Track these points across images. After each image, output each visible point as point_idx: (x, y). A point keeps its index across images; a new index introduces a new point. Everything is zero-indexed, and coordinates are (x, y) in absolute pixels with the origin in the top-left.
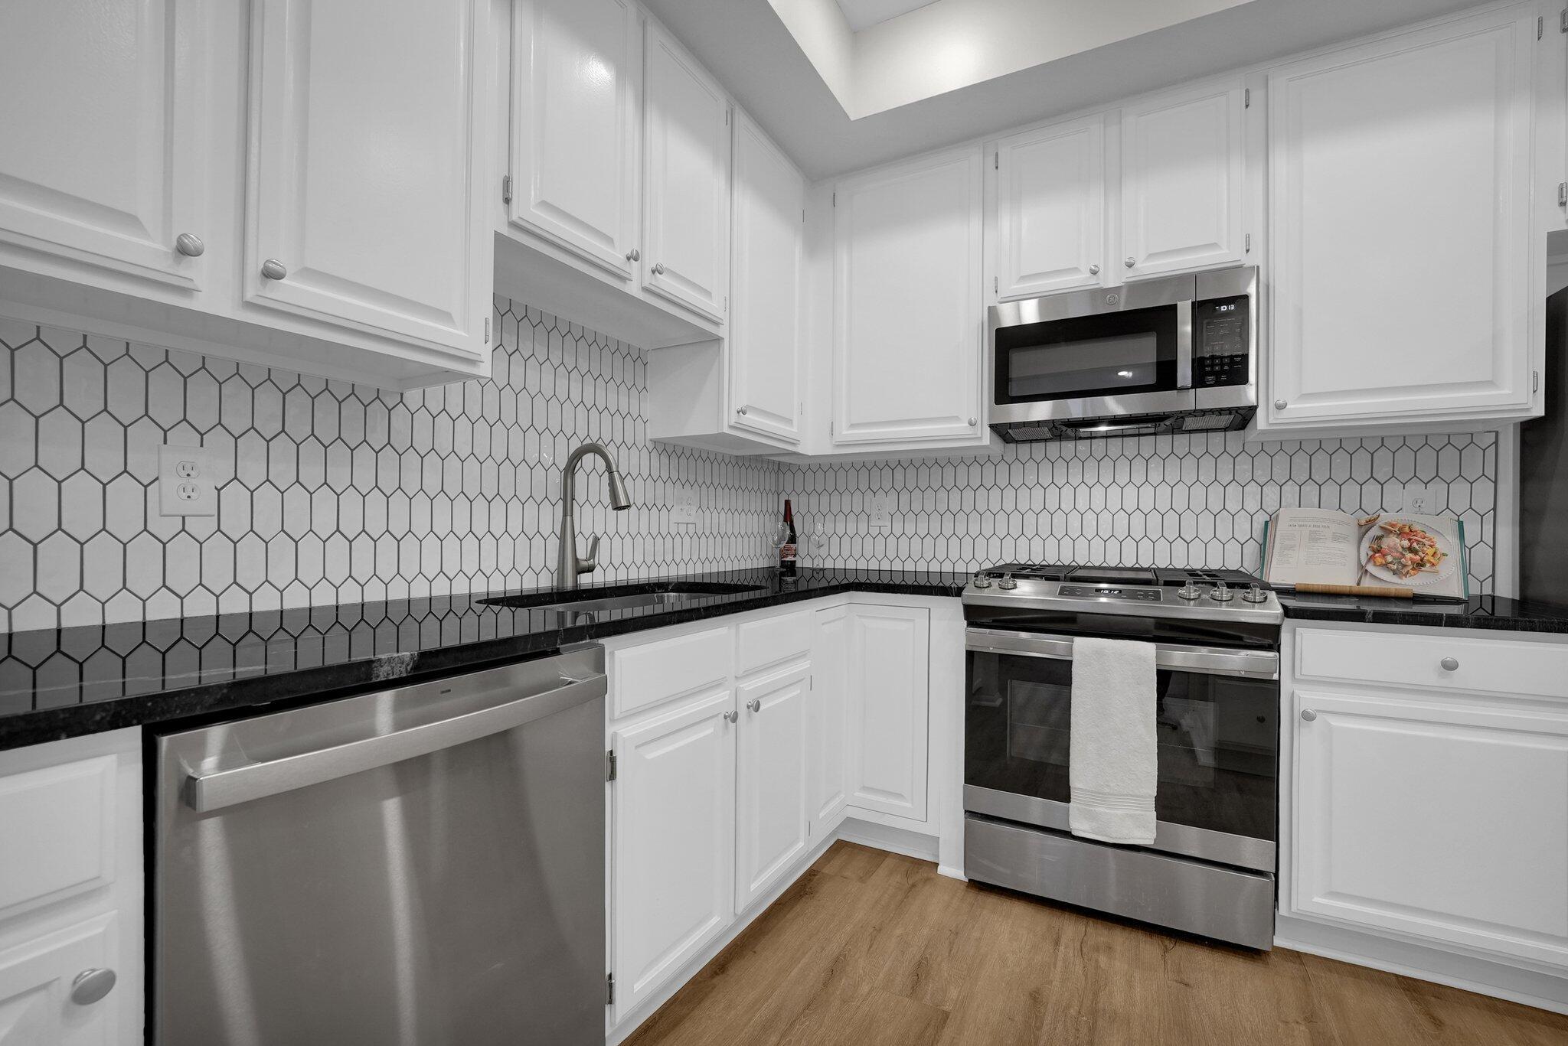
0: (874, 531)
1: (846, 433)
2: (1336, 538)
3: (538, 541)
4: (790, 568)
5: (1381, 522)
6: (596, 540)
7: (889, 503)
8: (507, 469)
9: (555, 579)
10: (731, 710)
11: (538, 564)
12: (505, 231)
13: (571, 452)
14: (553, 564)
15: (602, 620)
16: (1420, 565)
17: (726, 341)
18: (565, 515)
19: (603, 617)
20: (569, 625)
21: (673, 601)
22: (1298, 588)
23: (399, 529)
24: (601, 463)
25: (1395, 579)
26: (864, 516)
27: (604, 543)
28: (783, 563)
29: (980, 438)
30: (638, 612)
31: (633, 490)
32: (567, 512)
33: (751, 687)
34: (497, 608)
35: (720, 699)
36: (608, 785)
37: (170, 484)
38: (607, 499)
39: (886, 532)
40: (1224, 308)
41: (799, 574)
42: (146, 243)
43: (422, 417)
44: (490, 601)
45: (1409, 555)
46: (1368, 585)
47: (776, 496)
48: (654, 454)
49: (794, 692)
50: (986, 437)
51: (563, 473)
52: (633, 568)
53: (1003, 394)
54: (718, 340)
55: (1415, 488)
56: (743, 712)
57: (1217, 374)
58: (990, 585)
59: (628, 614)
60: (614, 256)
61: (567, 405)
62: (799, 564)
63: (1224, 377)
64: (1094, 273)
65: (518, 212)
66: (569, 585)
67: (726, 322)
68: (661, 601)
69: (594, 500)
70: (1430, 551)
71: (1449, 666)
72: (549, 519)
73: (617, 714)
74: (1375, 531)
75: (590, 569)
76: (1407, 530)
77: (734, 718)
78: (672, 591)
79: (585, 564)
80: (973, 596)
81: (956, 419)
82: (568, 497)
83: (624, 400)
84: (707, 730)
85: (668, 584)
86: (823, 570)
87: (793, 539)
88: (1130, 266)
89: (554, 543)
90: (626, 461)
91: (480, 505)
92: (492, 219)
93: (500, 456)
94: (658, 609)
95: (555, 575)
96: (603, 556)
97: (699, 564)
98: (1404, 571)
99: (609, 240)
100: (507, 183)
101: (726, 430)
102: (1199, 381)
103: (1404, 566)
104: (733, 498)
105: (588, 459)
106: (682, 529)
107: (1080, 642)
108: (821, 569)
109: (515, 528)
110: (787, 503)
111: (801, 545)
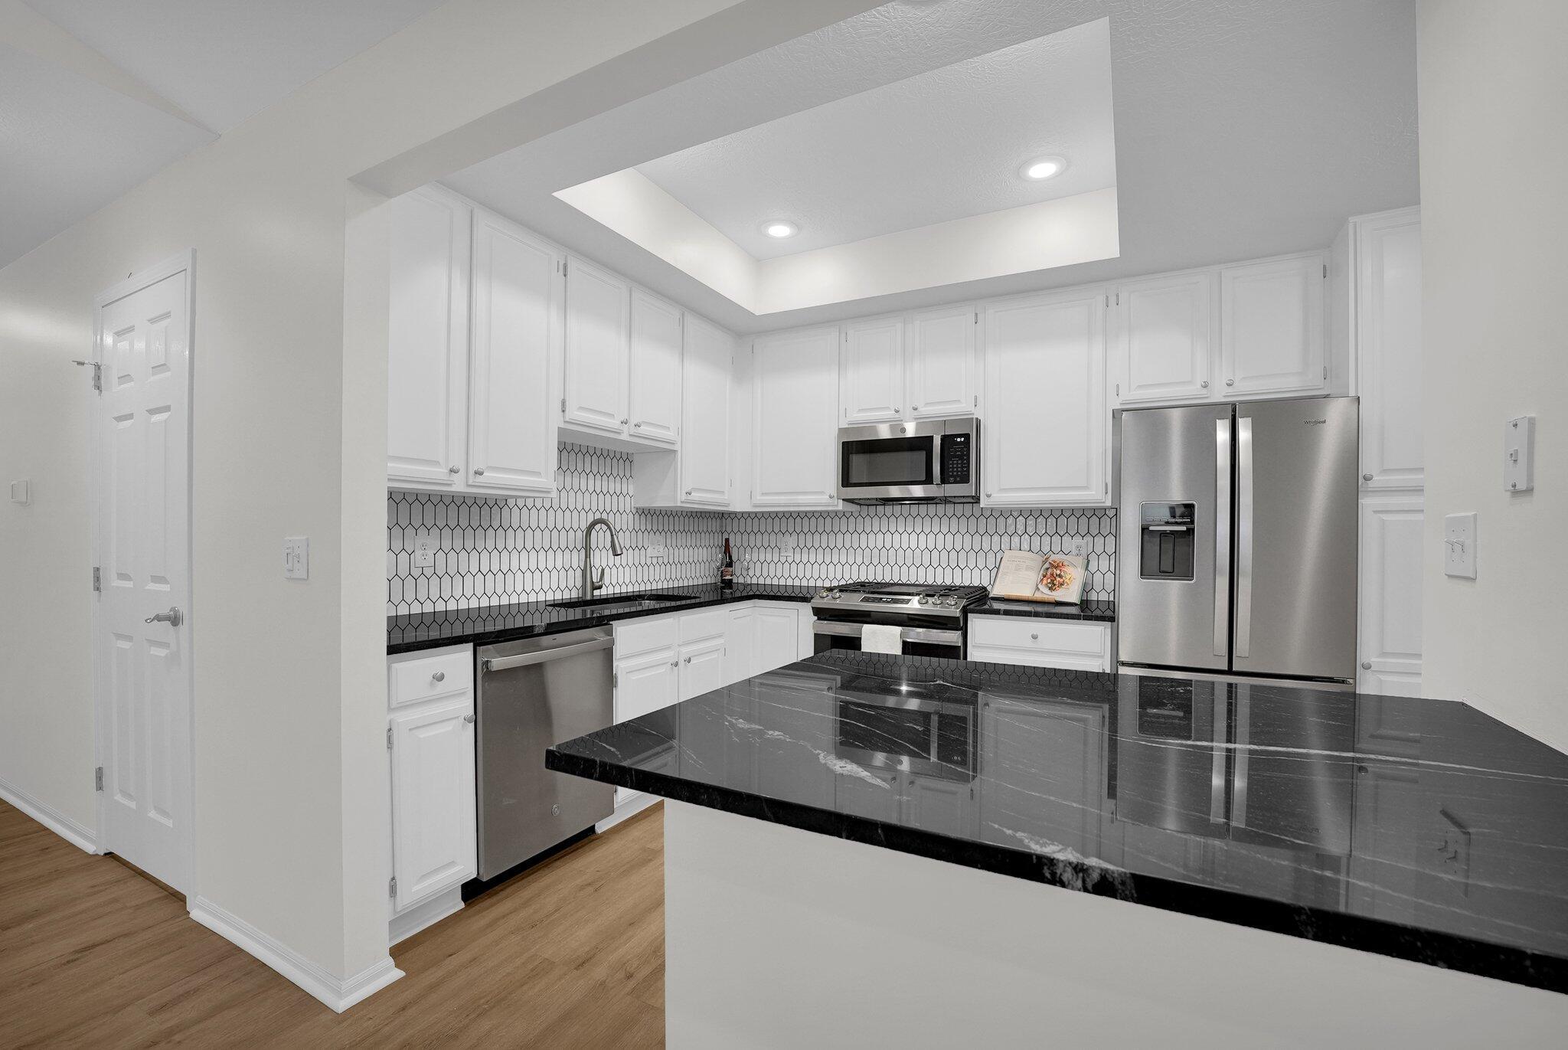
0: (783, 560)
1: (759, 499)
2: (1028, 568)
3: (571, 572)
4: (729, 584)
5: (1050, 560)
6: (603, 570)
7: (791, 541)
8: (555, 533)
9: (580, 593)
10: (674, 661)
11: (571, 584)
12: (562, 425)
13: (588, 524)
14: (579, 584)
15: (605, 614)
16: (1062, 585)
17: (679, 451)
18: (586, 557)
19: (607, 612)
20: (589, 616)
21: (647, 604)
22: (1005, 597)
23: (505, 569)
24: (604, 527)
25: (1049, 592)
26: (776, 549)
27: (607, 571)
28: (723, 581)
29: (837, 505)
30: (627, 610)
31: (623, 539)
32: (588, 556)
33: (686, 651)
34: (558, 609)
35: (669, 655)
36: (614, 689)
37: (418, 553)
38: (608, 545)
39: (790, 560)
40: (959, 440)
41: (735, 588)
42: (441, 470)
43: (516, 510)
44: (554, 605)
45: (1058, 579)
46: (1038, 596)
47: (720, 534)
48: (637, 516)
49: (715, 656)
50: (840, 506)
51: (585, 532)
52: (624, 586)
53: (846, 481)
54: (675, 451)
55: (1078, 540)
56: (682, 663)
57: (955, 477)
58: (827, 596)
59: (621, 611)
60: (614, 423)
61: (587, 494)
62: (735, 581)
63: (958, 479)
64: (897, 411)
65: (569, 415)
66: (589, 597)
67: (679, 444)
68: (640, 605)
69: (601, 546)
70: (1068, 577)
71: (1035, 637)
72: (576, 559)
73: (618, 656)
74: (1047, 565)
75: (600, 587)
76: (1061, 564)
77: (676, 664)
78: (647, 600)
79: (597, 584)
80: (817, 602)
81: (822, 493)
82: (587, 548)
83: (618, 485)
84: (662, 670)
85: (645, 595)
86: (751, 584)
87: (730, 565)
88: (915, 409)
89: (579, 573)
90: (617, 522)
91: (542, 553)
92: (556, 422)
93: (551, 527)
94: (640, 608)
95: (580, 591)
96: (607, 580)
97: (665, 582)
98: (1054, 588)
99: (612, 416)
100: (564, 403)
101: (679, 504)
102: (944, 481)
103: (1055, 585)
104: (689, 538)
105: (598, 527)
106: (655, 561)
107: (866, 627)
108: (748, 585)
109: (559, 566)
110: (727, 540)
111: (737, 567)
